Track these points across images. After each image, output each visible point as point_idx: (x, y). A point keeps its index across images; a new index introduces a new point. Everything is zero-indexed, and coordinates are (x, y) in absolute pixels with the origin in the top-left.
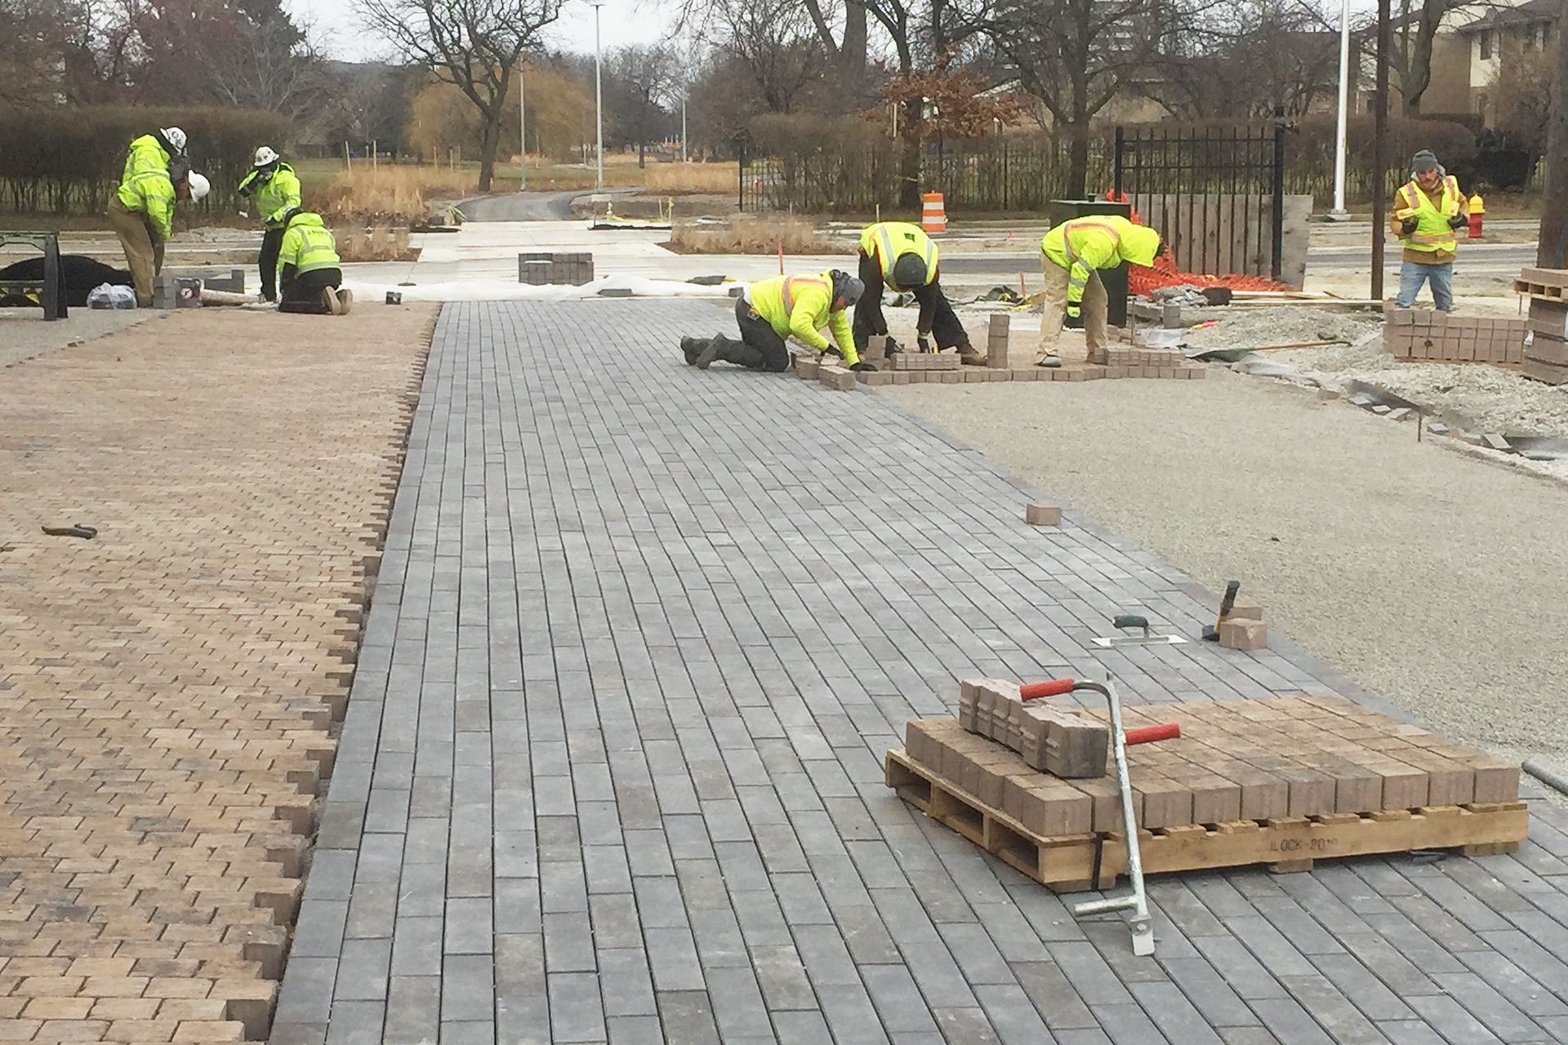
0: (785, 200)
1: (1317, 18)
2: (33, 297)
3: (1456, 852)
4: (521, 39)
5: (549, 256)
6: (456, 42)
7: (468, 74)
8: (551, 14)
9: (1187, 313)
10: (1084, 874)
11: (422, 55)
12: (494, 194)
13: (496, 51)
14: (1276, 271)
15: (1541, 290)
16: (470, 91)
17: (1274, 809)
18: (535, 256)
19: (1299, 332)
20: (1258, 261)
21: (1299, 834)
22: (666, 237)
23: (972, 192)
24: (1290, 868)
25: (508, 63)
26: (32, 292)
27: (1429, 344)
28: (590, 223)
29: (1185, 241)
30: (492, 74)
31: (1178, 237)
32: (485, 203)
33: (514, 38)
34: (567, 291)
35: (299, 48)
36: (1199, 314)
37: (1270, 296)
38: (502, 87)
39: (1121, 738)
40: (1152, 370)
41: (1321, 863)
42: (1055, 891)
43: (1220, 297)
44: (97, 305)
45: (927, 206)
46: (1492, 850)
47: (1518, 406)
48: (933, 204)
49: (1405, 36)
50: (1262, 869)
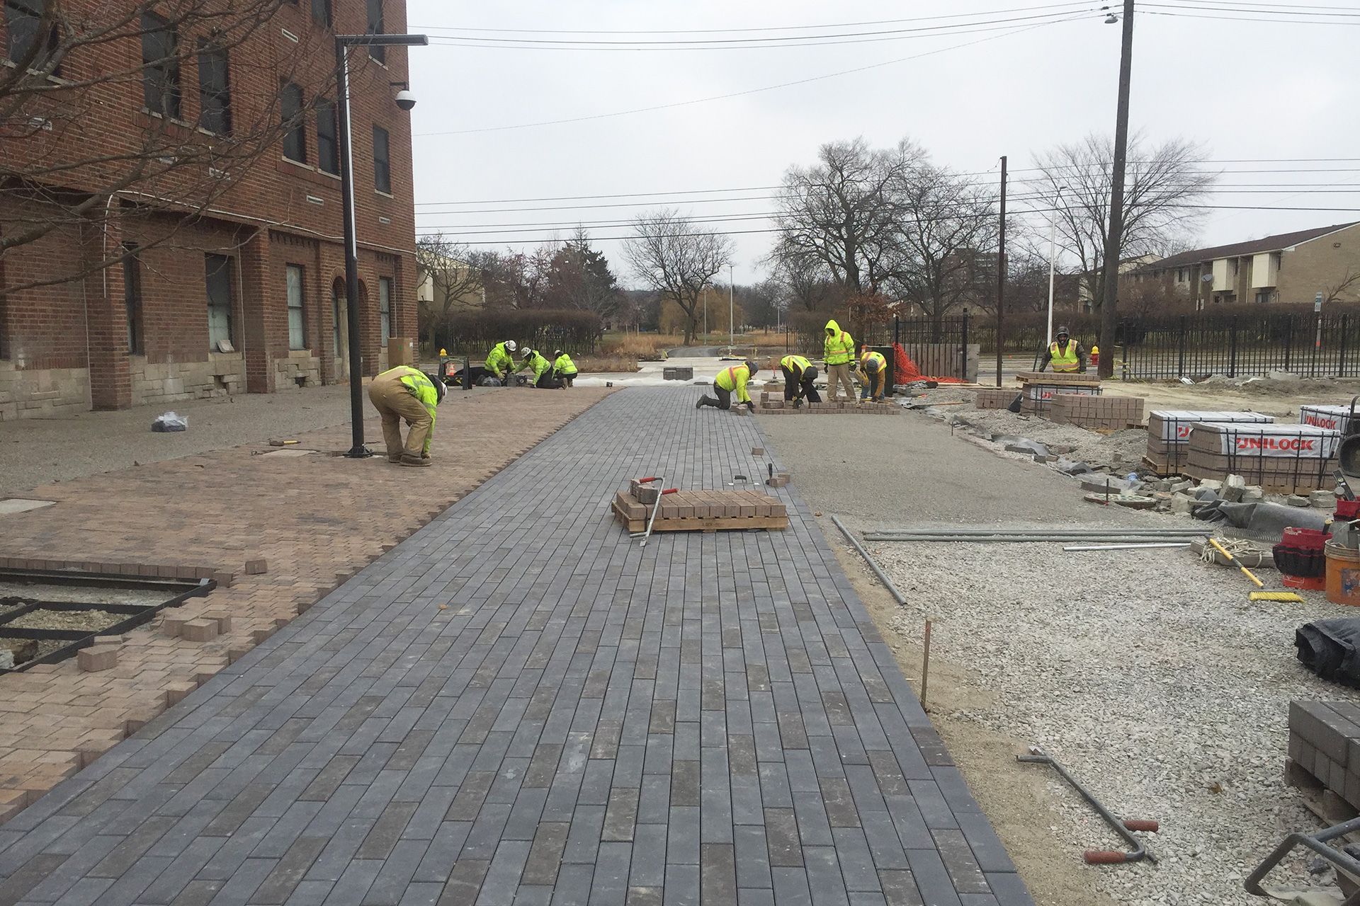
2: (459, 381)
3: (763, 530)
4: (703, 281)
5: (675, 369)
6: (675, 282)
7: (680, 295)
8: (716, 270)
9: (916, 391)
10: (641, 529)
11: (661, 288)
12: (690, 346)
13: (692, 286)
14: (964, 375)
16: (681, 303)
18: (670, 369)
19: (954, 398)
20: (957, 371)
21: (712, 522)
24: (709, 531)
25: (697, 291)
26: (459, 379)
27: (992, 402)
28: (721, 358)
29: (925, 362)
30: (691, 296)
31: (922, 361)
32: (683, 350)
33: (700, 280)
34: (681, 382)
35: (612, 286)
36: (923, 391)
38: (694, 301)
39: (660, 493)
40: (878, 411)
41: (718, 531)
43: (932, 385)
46: (776, 530)
49: (1095, 276)
50: (700, 531)
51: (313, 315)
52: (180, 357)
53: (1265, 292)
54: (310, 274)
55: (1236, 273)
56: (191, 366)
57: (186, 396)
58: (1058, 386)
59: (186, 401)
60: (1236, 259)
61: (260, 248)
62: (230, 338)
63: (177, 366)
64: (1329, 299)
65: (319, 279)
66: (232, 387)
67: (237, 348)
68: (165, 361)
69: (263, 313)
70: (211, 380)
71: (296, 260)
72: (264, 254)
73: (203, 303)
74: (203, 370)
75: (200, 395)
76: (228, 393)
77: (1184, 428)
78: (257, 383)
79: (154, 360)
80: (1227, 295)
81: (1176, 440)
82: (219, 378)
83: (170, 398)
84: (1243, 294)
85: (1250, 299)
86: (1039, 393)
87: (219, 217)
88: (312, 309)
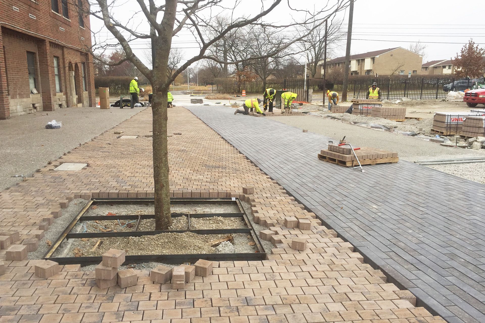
0: (219, 91)
1: (298, 63)
3: (391, 163)
5: (196, 99)
8: (179, 62)
9: (298, 107)
10: (351, 165)
14: (308, 101)
15: (355, 102)
17: (371, 158)
18: (194, 99)
19: (315, 109)
20: (305, 99)
21: (374, 160)
22: (205, 97)
23: (248, 90)
24: (373, 165)
25: (171, 70)
34: (198, 105)
37: (308, 104)
39: (353, 150)
40: (298, 114)
41: (376, 164)
42: (347, 167)
43: (301, 104)
44: (136, 106)
45: (243, 92)
46: (395, 163)
47: (354, 118)
48: (244, 92)
49: (312, 66)
50: (370, 165)
51: (63, 78)
52: (21, 96)
53: (369, 71)
54: (61, 60)
55: (359, 65)
56: (25, 100)
57: (23, 113)
58: (368, 104)
59: (24, 115)
60: (359, 60)
61: (46, 49)
62: (35, 87)
63: (20, 100)
64: (393, 74)
65: (64, 63)
66: (38, 108)
67: (39, 93)
68: (16, 98)
69: (49, 77)
70: (31, 106)
71: (56, 55)
72: (48, 52)
73: (27, 72)
74: (28, 101)
75: (28, 112)
76: (37, 111)
77: (453, 118)
78: (47, 107)
79: (13, 98)
80: (356, 72)
81: (450, 123)
82: (33, 105)
83: (19, 114)
84: (361, 72)
85: (363, 74)
86: (362, 107)
87: (33, 35)
88: (62, 75)
